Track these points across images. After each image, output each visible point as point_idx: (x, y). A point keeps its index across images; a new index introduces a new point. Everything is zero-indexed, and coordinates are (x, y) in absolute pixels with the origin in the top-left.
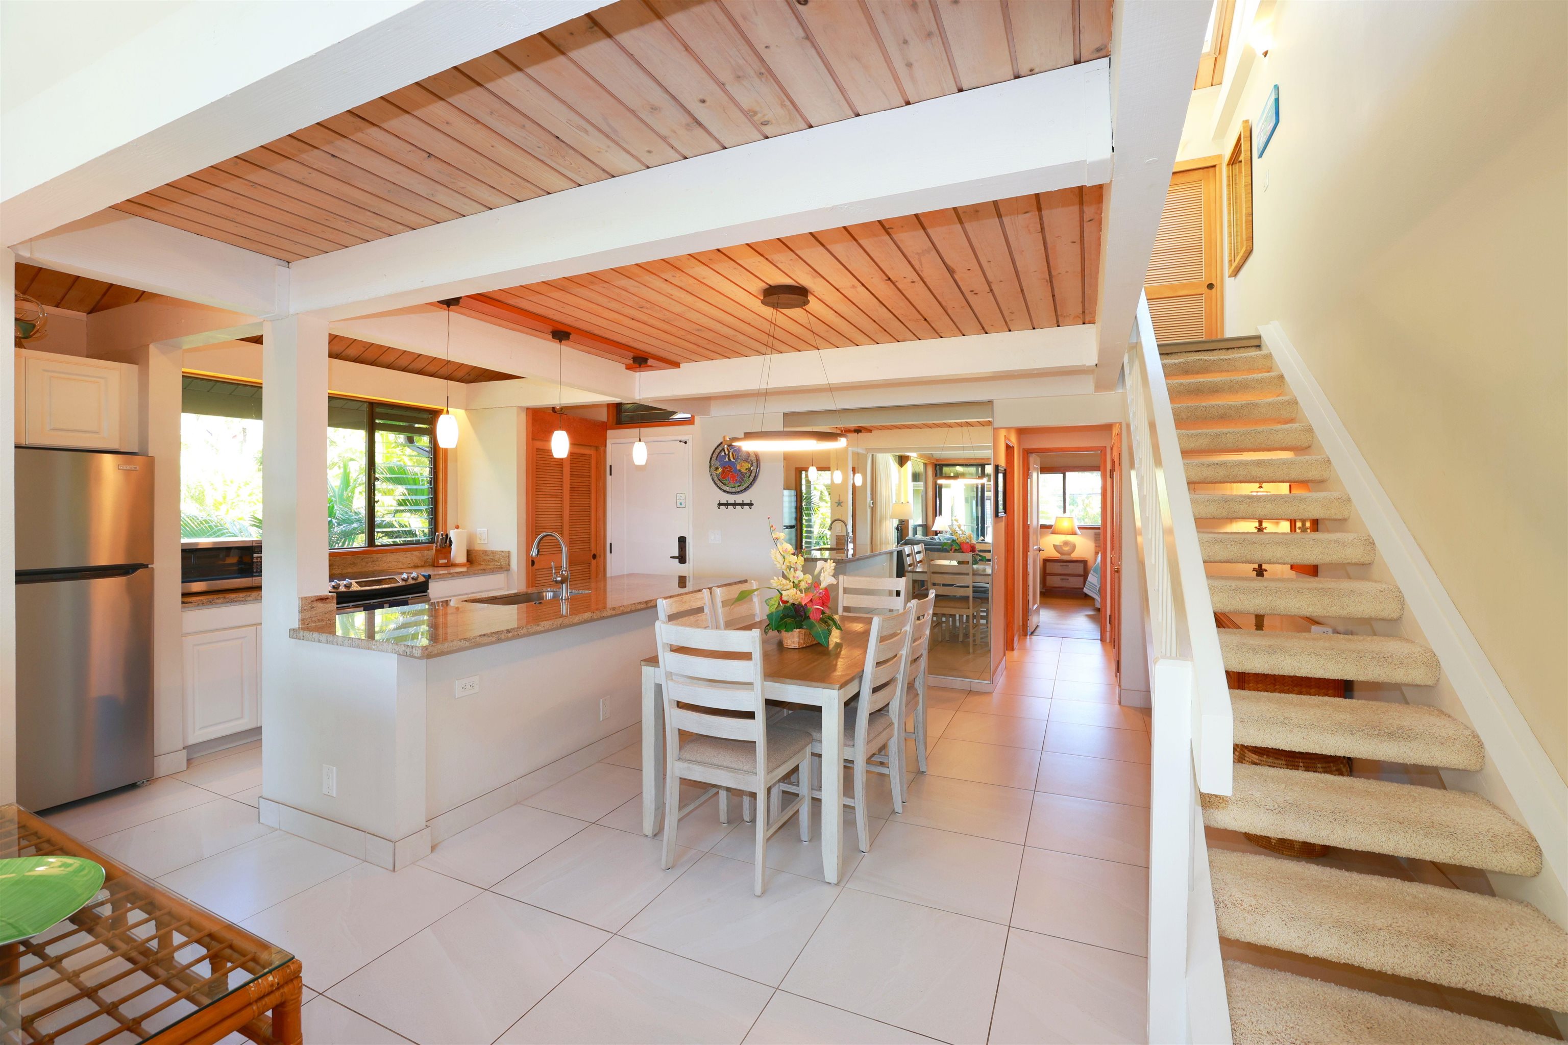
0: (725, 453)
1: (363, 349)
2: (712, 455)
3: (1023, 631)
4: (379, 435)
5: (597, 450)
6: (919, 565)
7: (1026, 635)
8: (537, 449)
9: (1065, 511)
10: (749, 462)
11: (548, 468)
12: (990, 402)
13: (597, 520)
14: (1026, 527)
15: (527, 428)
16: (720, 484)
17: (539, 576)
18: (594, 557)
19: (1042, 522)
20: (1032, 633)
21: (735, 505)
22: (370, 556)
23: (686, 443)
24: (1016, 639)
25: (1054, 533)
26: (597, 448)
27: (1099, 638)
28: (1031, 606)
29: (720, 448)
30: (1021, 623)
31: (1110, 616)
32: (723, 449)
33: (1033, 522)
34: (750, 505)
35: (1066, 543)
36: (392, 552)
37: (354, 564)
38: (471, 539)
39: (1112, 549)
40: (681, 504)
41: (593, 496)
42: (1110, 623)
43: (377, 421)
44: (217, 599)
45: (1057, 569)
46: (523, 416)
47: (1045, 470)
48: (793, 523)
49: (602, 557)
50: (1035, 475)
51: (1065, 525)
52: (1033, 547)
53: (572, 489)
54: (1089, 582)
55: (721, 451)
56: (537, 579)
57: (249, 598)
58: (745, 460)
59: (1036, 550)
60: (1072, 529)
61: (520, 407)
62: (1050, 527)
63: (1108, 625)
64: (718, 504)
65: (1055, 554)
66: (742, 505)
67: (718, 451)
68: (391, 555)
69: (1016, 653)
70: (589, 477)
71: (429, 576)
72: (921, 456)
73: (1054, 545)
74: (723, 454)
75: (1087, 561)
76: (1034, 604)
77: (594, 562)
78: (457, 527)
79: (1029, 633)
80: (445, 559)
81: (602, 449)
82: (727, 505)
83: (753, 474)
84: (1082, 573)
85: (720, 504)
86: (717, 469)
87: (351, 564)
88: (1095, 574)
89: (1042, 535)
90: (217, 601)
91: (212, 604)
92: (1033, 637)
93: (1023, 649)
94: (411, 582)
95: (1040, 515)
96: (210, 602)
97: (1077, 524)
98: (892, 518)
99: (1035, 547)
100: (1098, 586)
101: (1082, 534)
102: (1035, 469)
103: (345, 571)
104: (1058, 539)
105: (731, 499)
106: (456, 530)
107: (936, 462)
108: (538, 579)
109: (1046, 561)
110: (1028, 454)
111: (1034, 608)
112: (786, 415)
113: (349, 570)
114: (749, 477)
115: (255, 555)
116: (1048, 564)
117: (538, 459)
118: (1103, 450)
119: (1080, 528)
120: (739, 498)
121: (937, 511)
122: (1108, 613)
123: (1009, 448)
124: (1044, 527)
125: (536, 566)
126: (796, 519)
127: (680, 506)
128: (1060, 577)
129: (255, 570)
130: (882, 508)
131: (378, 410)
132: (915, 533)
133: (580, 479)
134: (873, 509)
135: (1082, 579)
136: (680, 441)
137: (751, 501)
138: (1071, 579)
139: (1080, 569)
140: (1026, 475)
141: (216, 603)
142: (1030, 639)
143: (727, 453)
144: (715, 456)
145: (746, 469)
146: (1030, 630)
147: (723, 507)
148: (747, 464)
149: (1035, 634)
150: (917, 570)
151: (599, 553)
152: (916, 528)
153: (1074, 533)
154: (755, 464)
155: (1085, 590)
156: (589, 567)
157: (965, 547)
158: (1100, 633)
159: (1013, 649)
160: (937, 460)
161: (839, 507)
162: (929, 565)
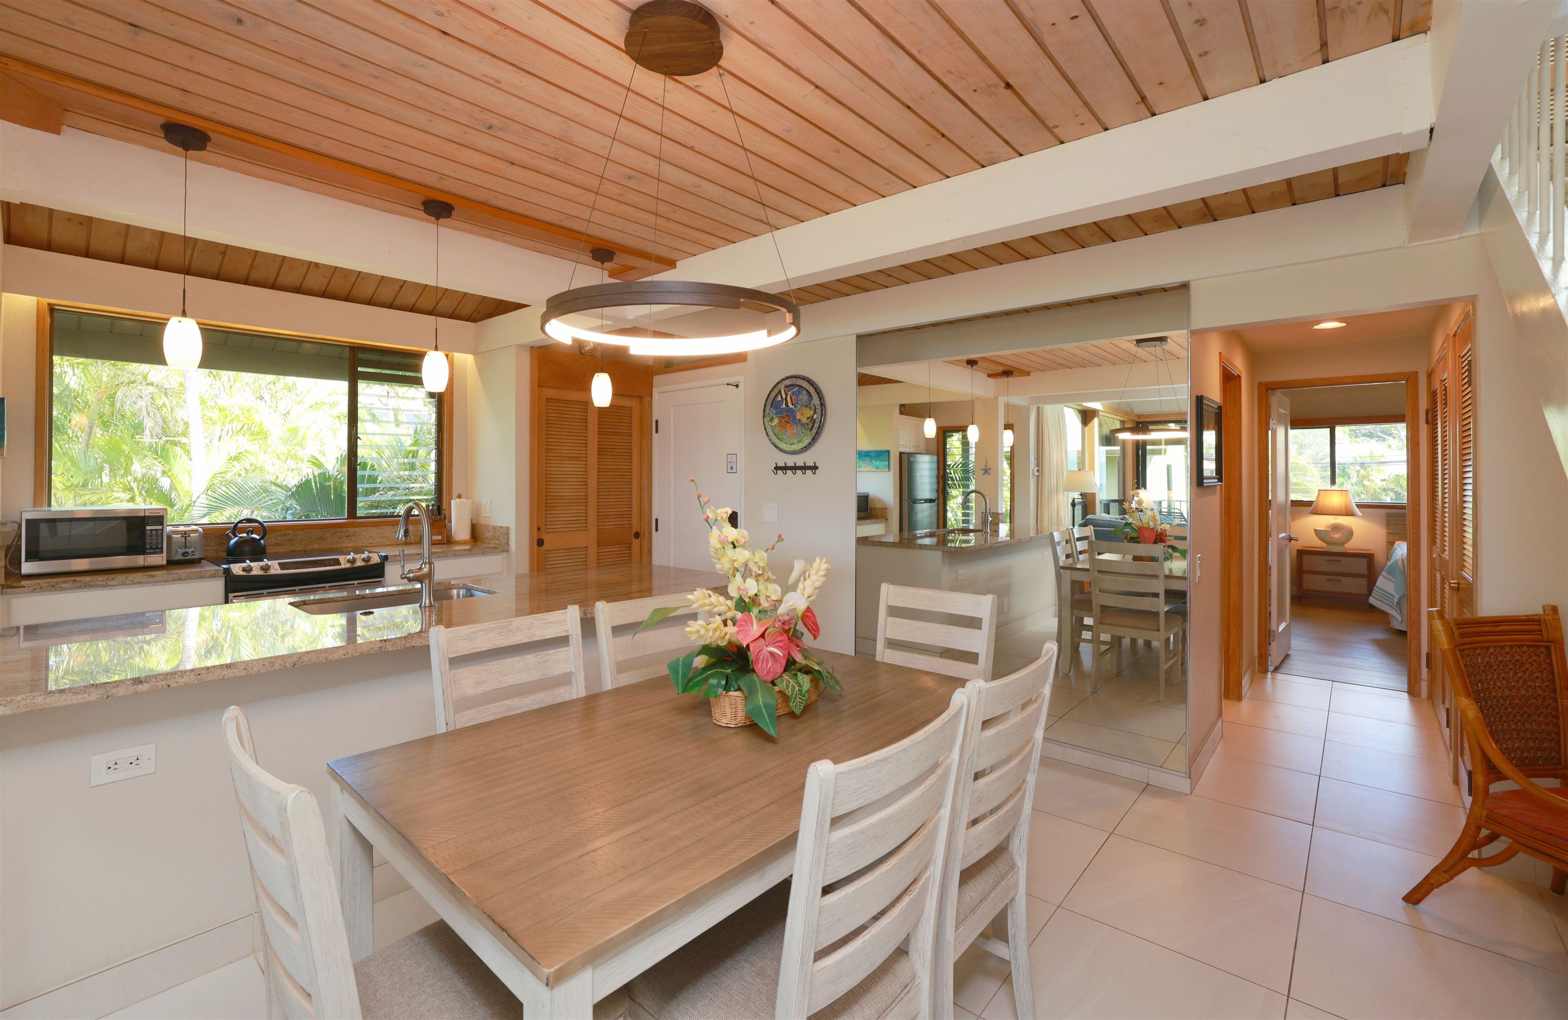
0: (782, 397)
1: (326, 281)
2: (767, 400)
3: (1260, 664)
4: (362, 386)
5: (641, 402)
6: (1080, 556)
7: (1265, 671)
8: (547, 399)
9: (1333, 482)
10: (811, 409)
11: (565, 423)
12: (1185, 286)
13: (641, 489)
14: (1265, 504)
15: (531, 373)
16: (776, 441)
17: (551, 559)
18: (637, 535)
19: (1294, 497)
20: (1276, 669)
21: (794, 468)
22: (344, 529)
23: (737, 386)
24: (1245, 682)
25: (1317, 512)
26: (641, 398)
27: (1405, 687)
28: (1273, 626)
29: (776, 391)
30: (1256, 653)
31: (1427, 654)
32: (780, 392)
33: (1278, 496)
34: (814, 468)
35: (1336, 528)
36: (375, 525)
37: (321, 539)
38: (476, 510)
39: (1432, 541)
40: (732, 468)
41: (635, 460)
42: (1428, 666)
43: (360, 369)
44: (63, 582)
45: (1321, 564)
46: (526, 360)
47: (1298, 423)
48: (933, 496)
49: (646, 536)
50: (1281, 432)
51: (1335, 500)
52: (1277, 537)
53: (601, 451)
54: (1378, 587)
55: (777, 395)
56: (547, 563)
57: (112, 583)
58: (807, 406)
59: (1284, 538)
60: (1347, 508)
61: (520, 346)
62: (1309, 504)
63: (1424, 670)
64: (775, 468)
65: (1317, 543)
66: (804, 468)
67: (773, 394)
68: (374, 529)
69: (1245, 705)
70: (630, 435)
71: (386, 558)
72: (1116, 410)
73: (1315, 530)
74: (779, 398)
75: (1373, 555)
76: (1281, 619)
77: (636, 543)
78: (459, 496)
79: (1271, 668)
80: (439, 535)
81: (646, 399)
82: (785, 468)
83: (816, 425)
84: (1365, 572)
85: (777, 468)
86: (772, 420)
87: (318, 539)
88: (1390, 577)
89: (1294, 516)
90: (64, 585)
91: (56, 590)
92: (1279, 676)
93: (1263, 700)
94: (359, 563)
95: (1291, 487)
96: (53, 587)
97: (1354, 500)
98: (1068, 489)
99: (1283, 535)
100: (1397, 597)
101: (1364, 516)
102: (1280, 422)
103: (309, 547)
104: (1323, 522)
105: (790, 460)
106: (458, 500)
107: (1138, 420)
108: (551, 563)
109: (1302, 554)
110: (1267, 390)
111: (1281, 629)
112: (862, 339)
113: (316, 546)
114: (811, 430)
115: (148, 528)
116: (1305, 557)
117: (549, 411)
118: (1411, 378)
119: (1359, 506)
120: (799, 460)
121: (1140, 481)
122: (1424, 649)
123: (1229, 379)
124: (1296, 504)
125: (546, 546)
126: (938, 491)
127: (732, 470)
128: (1327, 577)
129: (148, 546)
130: (1051, 478)
131: (360, 355)
132: (1107, 510)
133: (617, 437)
134: (1039, 479)
135: (1364, 582)
136: (728, 384)
137: (815, 463)
138: (1345, 580)
139: (1361, 567)
140: (1264, 427)
141: (62, 589)
142: (1273, 679)
143: (784, 397)
144: (770, 401)
145: (808, 418)
146: (1273, 661)
147: (780, 472)
148: (809, 410)
149: (1282, 670)
150: (1079, 566)
151: (642, 532)
152: (1108, 505)
153: (1350, 513)
154: (819, 411)
155: (1372, 600)
156: (630, 548)
157: (1146, 534)
158: (1406, 678)
159: (1239, 698)
160: (1139, 416)
161: (986, 475)
162: (1092, 560)
